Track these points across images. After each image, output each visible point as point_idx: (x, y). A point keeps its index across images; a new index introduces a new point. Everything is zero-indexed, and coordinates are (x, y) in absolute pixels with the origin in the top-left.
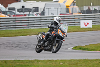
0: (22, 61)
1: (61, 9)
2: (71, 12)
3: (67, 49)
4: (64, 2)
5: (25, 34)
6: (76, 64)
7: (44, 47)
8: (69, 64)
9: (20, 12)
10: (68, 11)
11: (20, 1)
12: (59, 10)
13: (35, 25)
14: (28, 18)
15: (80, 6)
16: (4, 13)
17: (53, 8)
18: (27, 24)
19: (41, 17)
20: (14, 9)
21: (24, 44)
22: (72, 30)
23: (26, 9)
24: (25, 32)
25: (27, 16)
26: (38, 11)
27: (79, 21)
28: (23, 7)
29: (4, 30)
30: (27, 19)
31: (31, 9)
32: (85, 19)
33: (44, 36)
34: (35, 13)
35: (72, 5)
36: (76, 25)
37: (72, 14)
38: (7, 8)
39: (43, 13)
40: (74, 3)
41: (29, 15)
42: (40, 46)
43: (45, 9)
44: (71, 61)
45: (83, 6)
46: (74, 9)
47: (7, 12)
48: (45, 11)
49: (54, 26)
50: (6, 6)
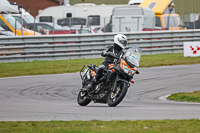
0: (67, 122)
1: (145, 18)
2: (164, 25)
3: (157, 98)
4: (152, 5)
5: (74, 68)
6: (176, 129)
7: (94, 94)
8: (161, 129)
9: (62, 25)
10: (158, 23)
11: (63, 4)
12: (141, 21)
13: (93, 52)
14: (79, 37)
15: (183, 13)
16: (31, 27)
17: (128, 18)
18: (78, 49)
19: (104, 36)
20: (50, 19)
21: (71, 88)
22: (166, 62)
23: (75, 19)
24: (72, 65)
25: (77, 34)
26: (99, 24)
27: (180, 43)
28: (69, 15)
29: (31, 60)
30: (77, 40)
31: (85, 20)
32: (192, 39)
33: (94, 74)
34: (93, 27)
35: (168, 11)
36: (175, 52)
37: (167, 29)
38: (38, 17)
39: (109, 28)
40: (170, 8)
41: (80, 31)
42: (86, 93)
43: (113, 20)
44: (164, 122)
45: (188, 13)
46: (171, 20)
47: (37, 24)
48: (113, 23)
49: (113, 53)
50: (34, 14)
